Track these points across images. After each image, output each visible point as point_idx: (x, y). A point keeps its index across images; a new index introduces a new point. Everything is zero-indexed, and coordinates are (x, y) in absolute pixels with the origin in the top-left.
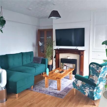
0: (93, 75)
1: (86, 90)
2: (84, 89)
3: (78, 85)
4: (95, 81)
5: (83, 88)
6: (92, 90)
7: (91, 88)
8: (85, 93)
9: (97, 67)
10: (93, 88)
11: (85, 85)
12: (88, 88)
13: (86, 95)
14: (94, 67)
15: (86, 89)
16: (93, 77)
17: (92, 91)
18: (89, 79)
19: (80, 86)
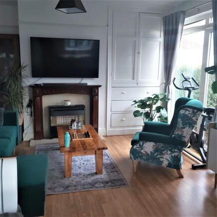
0: (184, 128)
1: (164, 157)
2: (159, 156)
3: (146, 152)
4: (185, 137)
5: (157, 155)
6: (176, 154)
7: (176, 150)
8: (163, 161)
9: (193, 112)
10: (179, 149)
11: (163, 147)
12: (169, 152)
13: (163, 165)
14: (187, 113)
15: (164, 154)
16: (183, 130)
17: (177, 156)
18: (173, 136)
19: (150, 153)
